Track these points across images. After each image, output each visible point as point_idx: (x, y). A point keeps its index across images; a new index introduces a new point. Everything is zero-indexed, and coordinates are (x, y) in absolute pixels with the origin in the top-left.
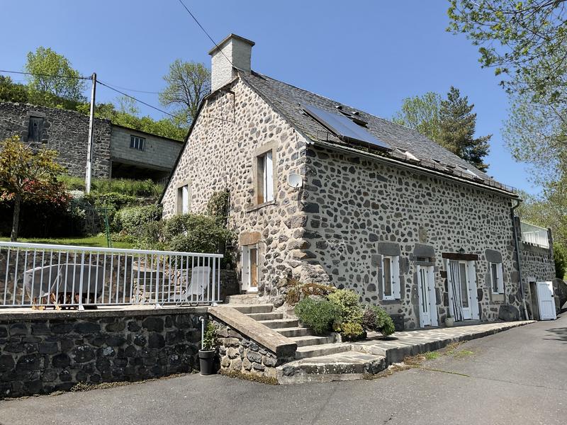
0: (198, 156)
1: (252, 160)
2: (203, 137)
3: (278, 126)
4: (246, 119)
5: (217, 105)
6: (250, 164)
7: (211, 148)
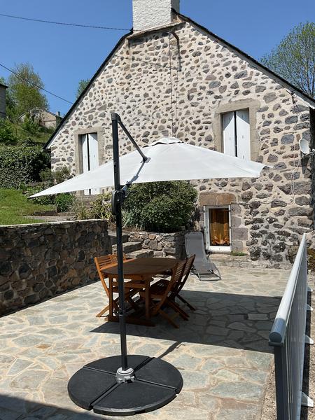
0: (113, 102)
1: (212, 116)
2: (122, 81)
3: (259, 84)
4: (201, 70)
5: (146, 48)
6: (209, 120)
7: (137, 96)
